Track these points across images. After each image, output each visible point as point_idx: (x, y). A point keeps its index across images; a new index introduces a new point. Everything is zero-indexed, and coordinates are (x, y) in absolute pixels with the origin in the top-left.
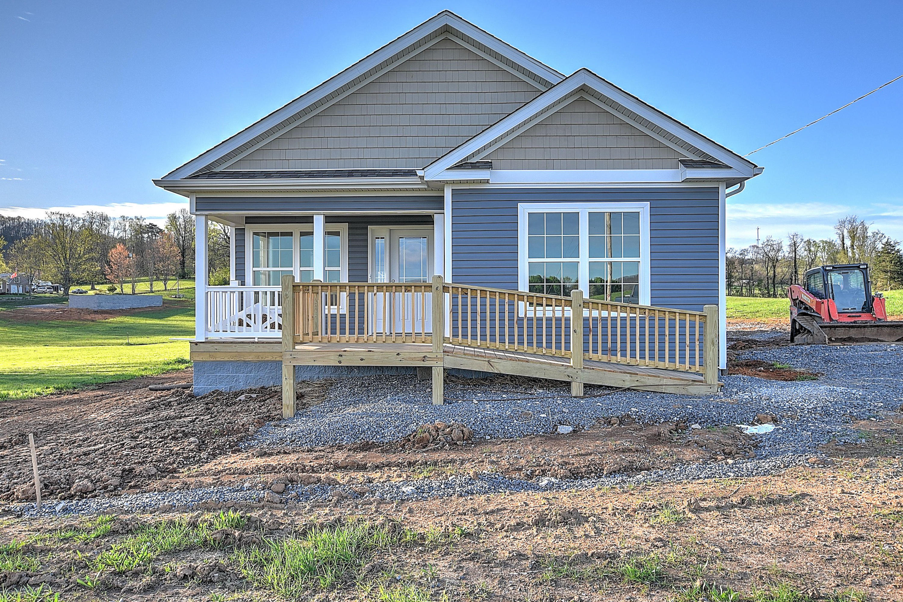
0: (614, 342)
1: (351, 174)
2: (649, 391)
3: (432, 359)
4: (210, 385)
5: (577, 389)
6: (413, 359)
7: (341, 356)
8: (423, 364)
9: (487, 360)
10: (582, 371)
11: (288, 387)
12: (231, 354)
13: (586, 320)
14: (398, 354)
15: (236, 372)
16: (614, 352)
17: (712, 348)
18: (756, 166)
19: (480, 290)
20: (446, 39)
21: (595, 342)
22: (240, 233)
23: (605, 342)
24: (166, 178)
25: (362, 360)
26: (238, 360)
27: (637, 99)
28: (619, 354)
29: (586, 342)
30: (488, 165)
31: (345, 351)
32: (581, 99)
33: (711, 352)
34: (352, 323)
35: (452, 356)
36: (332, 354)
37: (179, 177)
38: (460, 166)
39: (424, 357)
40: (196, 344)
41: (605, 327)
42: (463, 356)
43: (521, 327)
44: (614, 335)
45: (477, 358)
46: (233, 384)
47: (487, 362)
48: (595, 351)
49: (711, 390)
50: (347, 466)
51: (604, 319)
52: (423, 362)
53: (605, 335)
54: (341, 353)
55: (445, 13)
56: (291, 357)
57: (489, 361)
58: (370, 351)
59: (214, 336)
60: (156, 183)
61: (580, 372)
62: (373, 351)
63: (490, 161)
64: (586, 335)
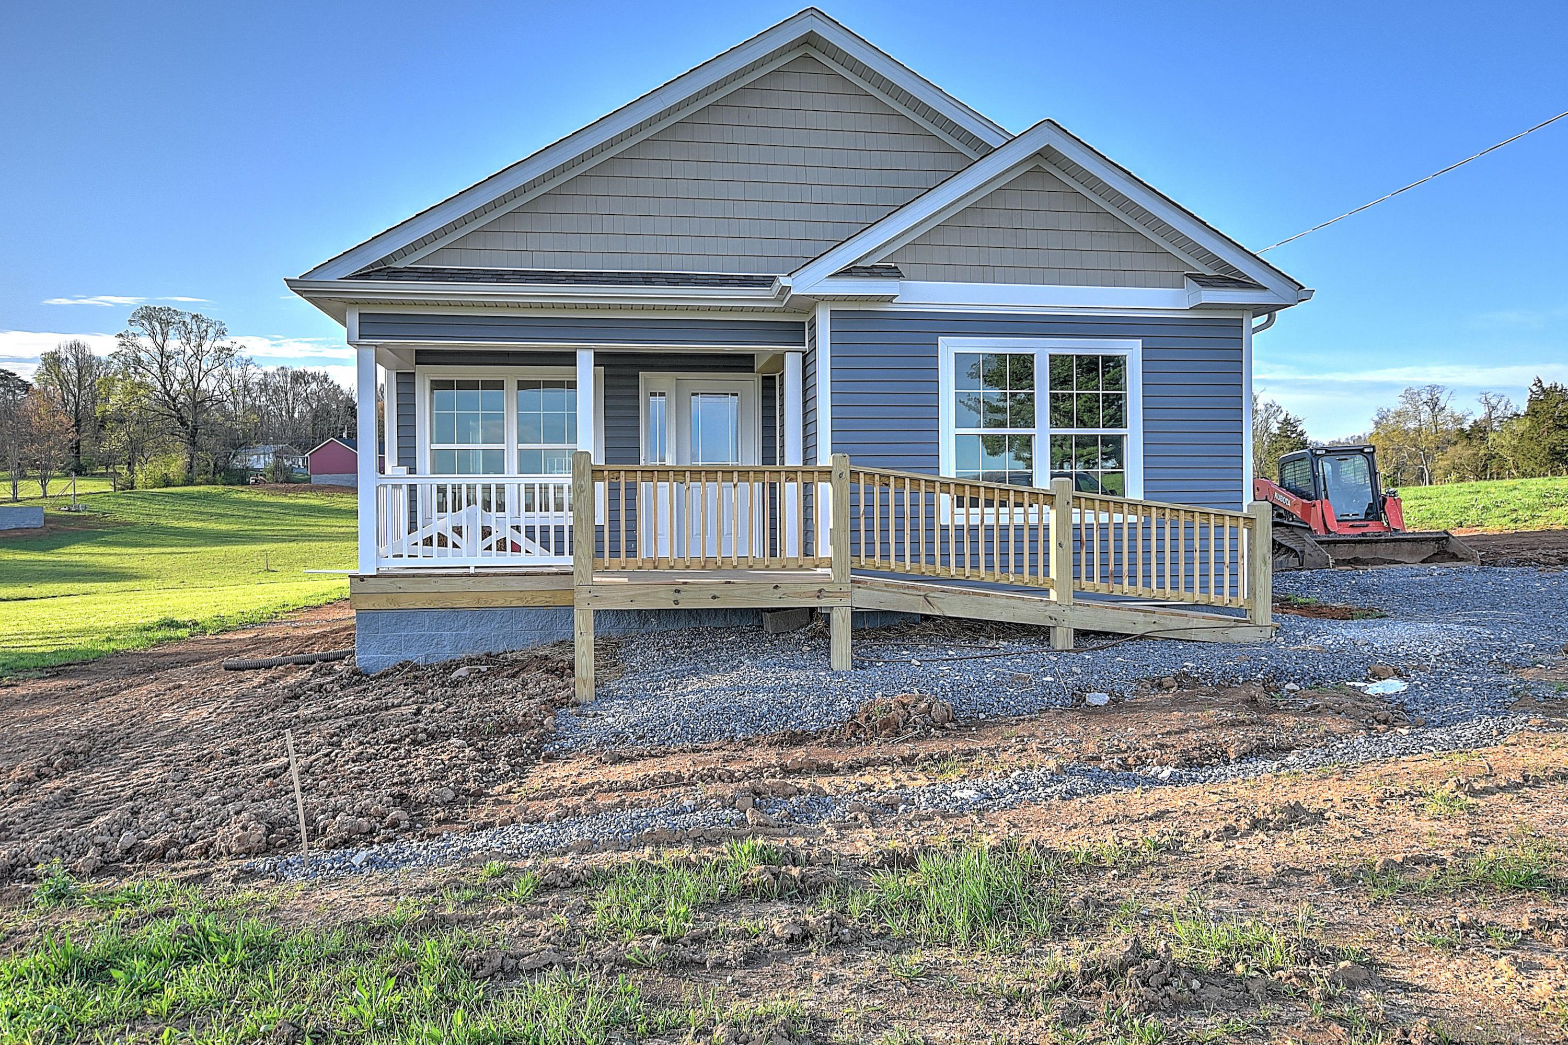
0: (1118, 563)
1: (647, 279)
2: (1171, 639)
3: (832, 595)
4: (387, 653)
5: (1062, 639)
6: (800, 595)
7: (677, 591)
8: (818, 603)
9: (922, 593)
10: (1071, 609)
11: (584, 648)
12: (427, 595)
13: (1077, 528)
14: (776, 587)
15: (437, 629)
16: (1118, 580)
17: (1264, 568)
18: (1302, 287)
19: (911, 479)
20: (806, 56)
21: (1090, 564)
22: (405, 381)
23: (1104, 564)
24: (308, 276)
25: (714, 597)
26: (440, 606)
28: (1126, 581)
29: (1077, 565)
30: (892, 272)
31: (685, 583)
32: (1038, 170)
33: (1262, 576)
34: (615, 541)
35: (866, 588)
36: (663, 588)
37: (332, 276)
38: (849, 272)
39: (820, 591)
40: (362, 578)
41: (1104, 540)
42: (884, 589)
43: (945, 542)
44: (1118, 552)
45: (906, 591)
46: (432, 650)
47: (923, 598)
48: (1090, 578)
49: (1261, 635)
50: (800, 769)
51: (1104, 527)
52: (817, 600)
53: (1104, 552)
54: (678, 587)
55: (809, 13)
56: (589, 595)
57: (925, 596)
58: (729, 583)
59: (391, 565)
60: (292, 284)
61: (1068, 611)
62: (733, 583)
63: (893, 265)
64: (1077, 553)
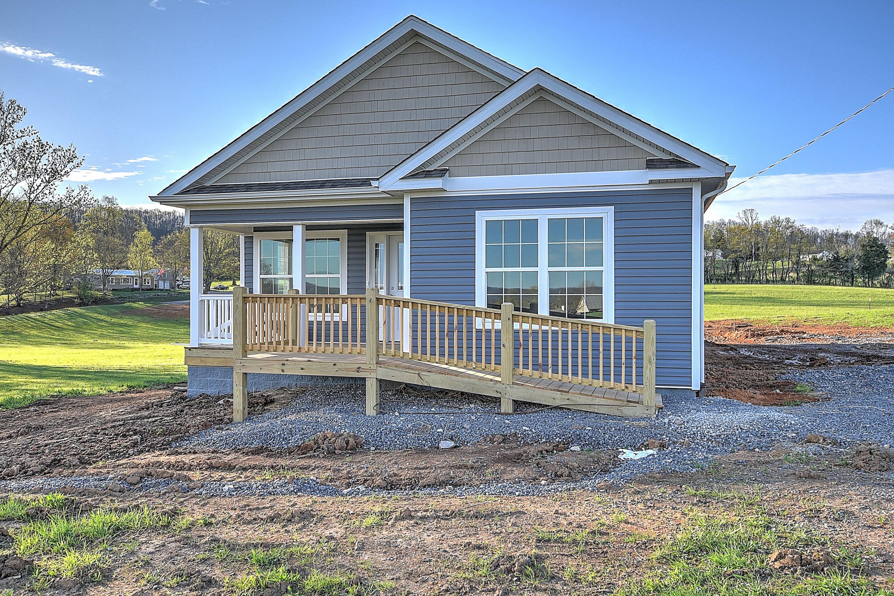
0: (545, 356)
2: (581, 411)
3: (365, 370)
4: (201, 389)
5: (506, 407)
6: (348, 370)
7: (283, 364)
8: (357, 375)
9: (417, 372)
10: (510, 387)
11: (238, 393)
12: (219, 359)
13: (516, 333)
14: (335, 365)
15: (224, 377)
16: (545, 367)
17: (649, 366)
18: (727, 165)
19: (412, 303)
20: (417, 43)
21: (526, 356)
22: (249, 240)
23: (535, 356)
24: (162, 193)
25: (302, 369)
26: (225, 365)
27: (594, 97)
28: (550, 371)
29: (516, 356)
30: (441, 173)
31: (287, 360)
32: (541, 99)
33: (648, 371)
35: (385, 368)
36: (276, 363)
37: (170, 193)
38: (414, 175)
39: (359, 368)
40: (190, 349)
41: (535, 340)
42: (395, 368)
44: (545, 349)
45: (407, 370)
46: (221, 389)
47: (417, 375)
48: (526, 366)
49: (648, 412)
51: (535, 332)
52: (357, 373)
53: (535, 349)
54: (284, 362)
55: (410, 18)
56: (240, 365)
57: (419, 374)
58: (309, 361)
60: (152, 199)
61: (508, 388)
62: (312, 361)
63: (447, 168)
64: (516, 349)
